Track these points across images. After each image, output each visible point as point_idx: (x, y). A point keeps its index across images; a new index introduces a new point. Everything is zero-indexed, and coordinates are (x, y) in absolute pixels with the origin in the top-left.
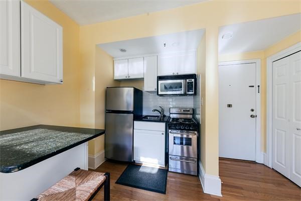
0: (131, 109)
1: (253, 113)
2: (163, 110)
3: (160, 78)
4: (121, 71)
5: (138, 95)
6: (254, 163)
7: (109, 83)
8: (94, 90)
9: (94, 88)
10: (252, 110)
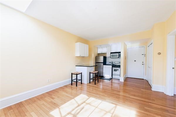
0: (103, 62)
1: (143, 63)
2: (113, 62)
3: (111, 53)
4: (100, 51)
5: (105, 58)
6: (143, 79)
7: (96, 55)
8: (93, 57)
9: (93, 56)
10: (143, 62)
